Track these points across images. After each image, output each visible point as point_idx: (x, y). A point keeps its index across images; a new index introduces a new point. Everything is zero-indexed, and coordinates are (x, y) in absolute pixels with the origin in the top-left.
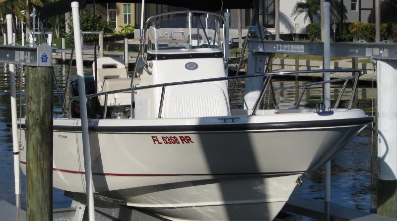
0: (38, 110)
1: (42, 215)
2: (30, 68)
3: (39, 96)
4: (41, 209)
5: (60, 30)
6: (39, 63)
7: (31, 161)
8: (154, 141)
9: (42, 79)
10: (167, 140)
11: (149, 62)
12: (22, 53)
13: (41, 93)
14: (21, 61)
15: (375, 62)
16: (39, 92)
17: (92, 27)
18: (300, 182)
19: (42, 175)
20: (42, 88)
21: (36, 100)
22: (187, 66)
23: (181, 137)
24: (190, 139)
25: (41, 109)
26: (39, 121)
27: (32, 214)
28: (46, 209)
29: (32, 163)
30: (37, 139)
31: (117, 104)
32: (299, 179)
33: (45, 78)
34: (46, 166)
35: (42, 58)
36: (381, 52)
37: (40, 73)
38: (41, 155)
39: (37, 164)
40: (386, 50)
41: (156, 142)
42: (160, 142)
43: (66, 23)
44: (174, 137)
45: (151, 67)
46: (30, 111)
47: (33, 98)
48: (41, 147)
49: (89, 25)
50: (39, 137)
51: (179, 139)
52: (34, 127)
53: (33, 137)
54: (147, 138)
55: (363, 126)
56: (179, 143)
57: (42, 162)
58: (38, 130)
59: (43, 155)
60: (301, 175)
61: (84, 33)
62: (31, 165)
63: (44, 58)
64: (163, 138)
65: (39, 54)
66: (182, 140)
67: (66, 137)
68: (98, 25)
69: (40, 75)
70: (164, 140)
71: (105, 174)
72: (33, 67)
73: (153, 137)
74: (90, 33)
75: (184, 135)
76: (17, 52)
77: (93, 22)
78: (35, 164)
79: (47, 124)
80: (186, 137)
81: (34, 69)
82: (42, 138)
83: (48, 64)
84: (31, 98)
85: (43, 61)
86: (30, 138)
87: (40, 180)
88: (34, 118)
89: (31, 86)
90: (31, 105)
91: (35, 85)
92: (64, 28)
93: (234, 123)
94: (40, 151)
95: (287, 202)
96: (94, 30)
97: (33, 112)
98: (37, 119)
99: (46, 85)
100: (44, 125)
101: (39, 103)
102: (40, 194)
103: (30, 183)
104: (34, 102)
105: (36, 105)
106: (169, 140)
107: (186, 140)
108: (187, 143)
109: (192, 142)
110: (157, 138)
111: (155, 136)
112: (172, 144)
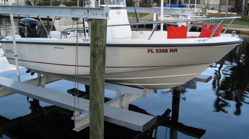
0: (102, 46)
7: (97, 75)
9: (105, 27)
13: (104, 36)
19: (103, 82)
25: (104, 45)
27: (96, 104)
29: (98, 75)
30: (101, 62)
38: (103, 71)
39: (101, 76)
46: (97, 46)
52: (100, 55)
66: (171, 51)
69: (104, 25)
70: (157, 51)
84: (98, 38)
86: (96, 61)
88: (100, 50)
89: (98, 31)
90: (98, 42)
97: (99, 47)
98: (102, 51)
101: (103, 41)
104: (100, 40)
105: (101, 42)
106: (161, 51)
107: (173, 51)
108: (173, 52)
109: (177, 52)
110: (152, 50)
111: (151, 49)
112: (162, 53)
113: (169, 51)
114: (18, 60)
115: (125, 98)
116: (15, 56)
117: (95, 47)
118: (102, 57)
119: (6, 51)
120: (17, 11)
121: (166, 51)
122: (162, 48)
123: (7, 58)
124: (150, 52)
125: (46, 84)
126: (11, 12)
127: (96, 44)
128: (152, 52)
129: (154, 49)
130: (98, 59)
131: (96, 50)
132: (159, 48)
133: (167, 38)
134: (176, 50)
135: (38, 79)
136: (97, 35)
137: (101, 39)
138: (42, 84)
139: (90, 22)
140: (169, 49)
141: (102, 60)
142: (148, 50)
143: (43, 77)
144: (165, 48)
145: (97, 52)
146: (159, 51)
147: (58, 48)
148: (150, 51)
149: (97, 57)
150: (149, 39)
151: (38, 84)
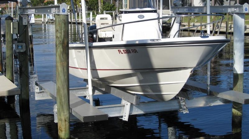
0: (61, 37)
1: (64, 89)
2: (57, 15)
3: (61, 30)
4: (63, 86)
5: (97, 11)
6: (61, 13)
8: (119, 52)
9: (63, 21)
10: (125, 51)
11: (120, 15)
12: (54, 9)
13: (62, 28)
14: (54, 13)
15: (232, 14)
16: (61, 28)
17: (110, 10)
18: (192, 72)
19: (63, 69)
20: (63, 25)
21: (60, 32)
22: (139, 17)
23: (132, 50)
24: (136, 51)
25: (62, 36)
26: (61, 42)
28: (66, 86)
30: (60, 51)
31: (107, 37)
32: (191, 71)
33: (64, 21)
34: (65, 64)
35: (62, 10)
36: (235, 9)
37: (62, 18)
38: (63, 59)
39: (61, 64)
40: (238, 9)
41: (120, 53)
42: (122, 52)
43: (99, 8)
44: (129, 50)
45: (121, 17)
47: (58, 31)
48: (63, 55)
49: (109, 9)
50: (62, 50)
51: (131, 51)
52: (59, 45)
53: (59, 50)
54: (116, 51)
55: (225, 44)
56: (131, 53)
57: (63, 63)
58: (61, 47)
59: (64, 59)
60: (193, 69)
61: (107, 12)
62: (58, 64)
63: (64, 11)
64: (123, 50)
65: (61, 9)
66: (132, 51)
67: (80, 52)
68: (113, 9)
69: (62, 19)
70: (124, 51)
71: (97, 70)
72: (58, 15)
73: (119, 50)
74: (109, 12)
75: (133, 49)
76: (52, 9)
77: (111, 8)
78: (60, 64)
79: (66, 44)
80: (134, 49)
81: (59, 16)
82: (63, 51)
83: (66, 13)
85: (63, 12)
87: (62, 71)
89: (57, 25)
90: (57, 34)
91: (59, 24)
92: (98, 10)
93: (158, 42)
94: (62, 57)
95: (186, 83)
96: (111, 11)
97: (59, 38)
99: (65, 24)
100: (64, 44)
101: (61, 33)
102: (63, 79)
103: (57, 73)
107: (134, 51)
112: (128, 53)
115: (126, 105)
150: (122, 40)
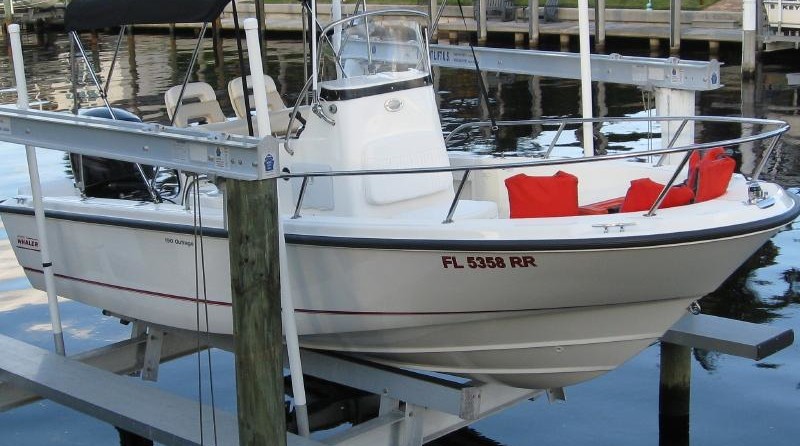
0: (262, 258)
3: (263, 233)
7: (251, 349)
8: (445, 263)
9: (267, 201)
13: (265, 228)
23: (512, 258)
24: (532, 261)
25: (267, 256)
26: (264, 277)
29: (255, 352)
32: (693, 305)
33: (270, 198)
35: (266, 164)
38: (271, 336)
39: (265, 353)
41: (449, 265)
42: (459, 265)
44: (499, 258)
45: (335, 112)
46: (247, 260)
48: (270, 324)
52: (255, 289)
53: (254, 307)
56: (505, 267)
57: (273, 349)
59: (274, 335)
63: (270, 164)
64: (470, 258)
65: (261, 157)
66: (513, 263)
70: (471, 262)
75: (520, 256)
78: (260, 354)
80: (526, 258)
82: (271, 308)
84: (247, 238)
85: (266, 170)
86: (246, 308)
88: (254, 275)
90: (247, 250)
97: (253, 263)
98: (261, 275)
101: (262, 246)
104: (254, 244)
105: (257, 250)
106: (482, 262)
107: (522, 263)
108: (521, 266)
109: (534, 265)
110: (454, 259)
111: (452, 255)
112: (487, 268)
113: (507, 262)
114: (55, 275)
115: (407, 418)
116: (45, 265)
117: (241, 264)
118: (263, 294)
119: (19, 241)
120: (27, 132)
121: (500, 263)
122: (484, 255)
123: (25, 268)
124: (451, 266)
125: (162, 361)
126: (10, 133)
127: (243, 255)
128: (456, 266)
129: (462, 257)
130: (252, 301)
131: (243, 274)
132: (475, 255)
133: (512, 216)
134: (529, 262)
135: (136, 344)
136: (243, 228)
137: (258, 241)
138: (149, 362)
139: (224, 186)
140: (506, 256)
141: (266, 305)
142: (444, 258)
143: (153, 338)
144: (494, 254)
145: (248, 280)
146: (478, 263)
147: (177, 242)
148: (450, 263)
149: (248, 295)
150: (449, 221)
151: (134, 361)
